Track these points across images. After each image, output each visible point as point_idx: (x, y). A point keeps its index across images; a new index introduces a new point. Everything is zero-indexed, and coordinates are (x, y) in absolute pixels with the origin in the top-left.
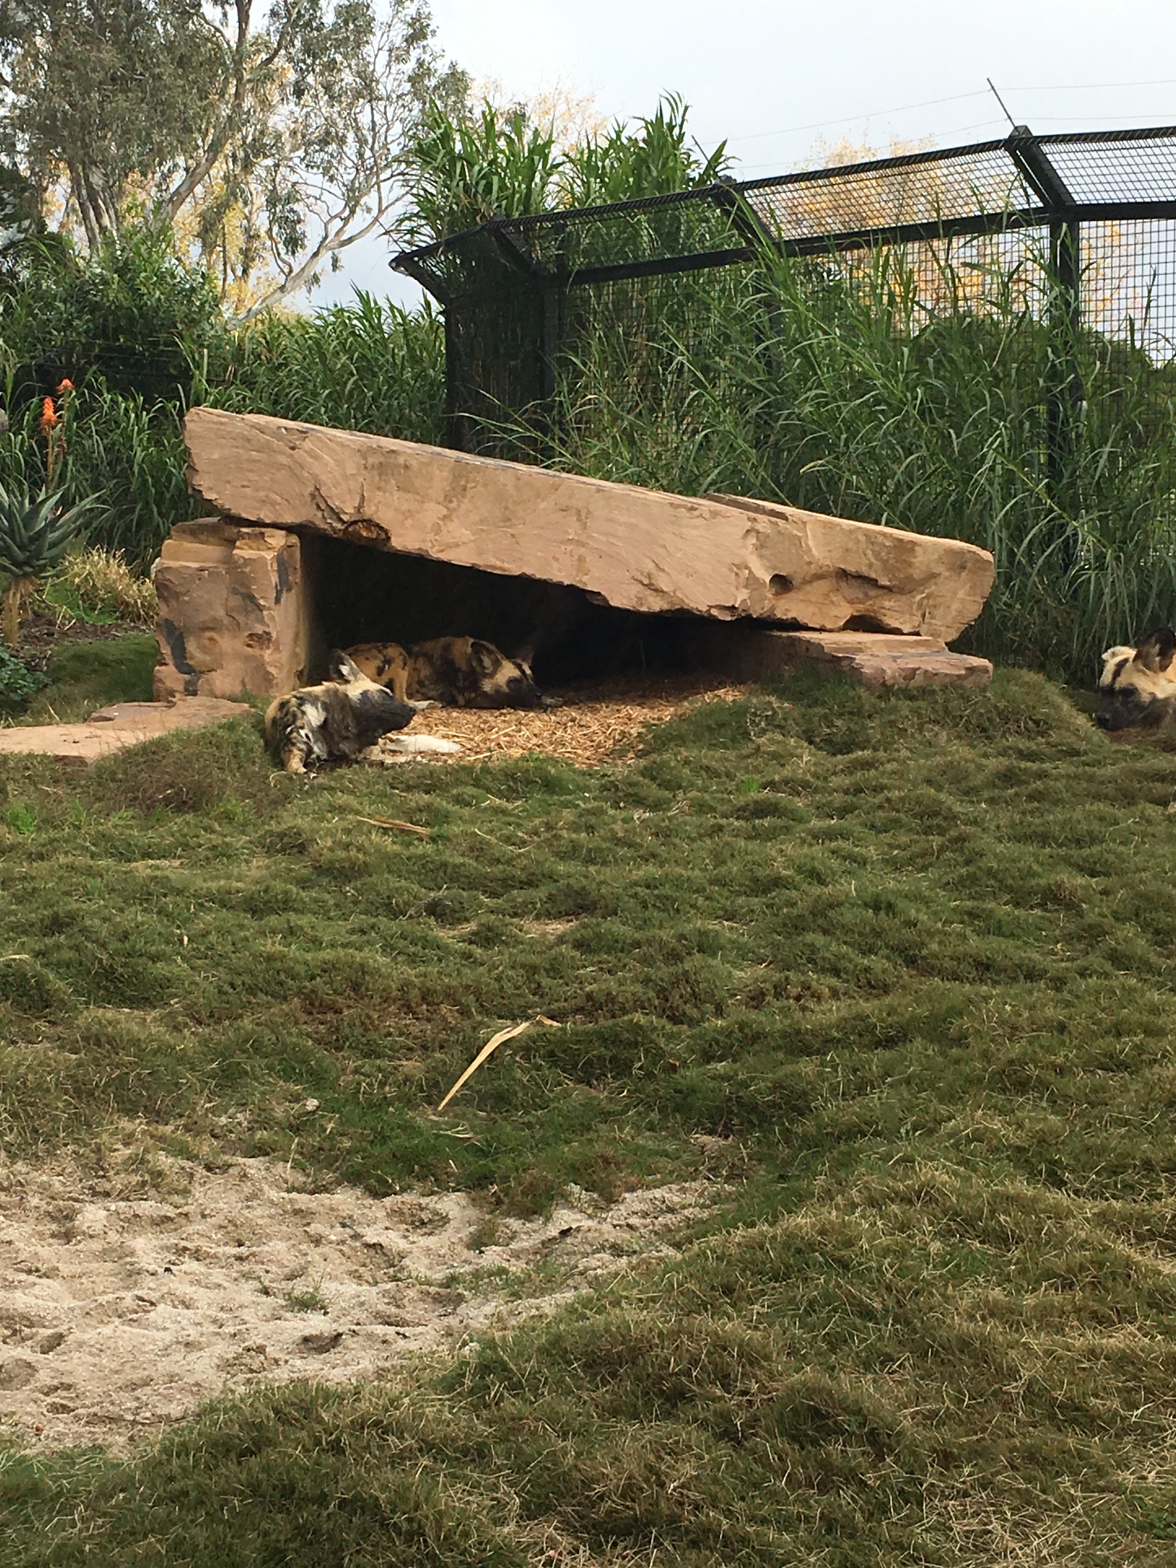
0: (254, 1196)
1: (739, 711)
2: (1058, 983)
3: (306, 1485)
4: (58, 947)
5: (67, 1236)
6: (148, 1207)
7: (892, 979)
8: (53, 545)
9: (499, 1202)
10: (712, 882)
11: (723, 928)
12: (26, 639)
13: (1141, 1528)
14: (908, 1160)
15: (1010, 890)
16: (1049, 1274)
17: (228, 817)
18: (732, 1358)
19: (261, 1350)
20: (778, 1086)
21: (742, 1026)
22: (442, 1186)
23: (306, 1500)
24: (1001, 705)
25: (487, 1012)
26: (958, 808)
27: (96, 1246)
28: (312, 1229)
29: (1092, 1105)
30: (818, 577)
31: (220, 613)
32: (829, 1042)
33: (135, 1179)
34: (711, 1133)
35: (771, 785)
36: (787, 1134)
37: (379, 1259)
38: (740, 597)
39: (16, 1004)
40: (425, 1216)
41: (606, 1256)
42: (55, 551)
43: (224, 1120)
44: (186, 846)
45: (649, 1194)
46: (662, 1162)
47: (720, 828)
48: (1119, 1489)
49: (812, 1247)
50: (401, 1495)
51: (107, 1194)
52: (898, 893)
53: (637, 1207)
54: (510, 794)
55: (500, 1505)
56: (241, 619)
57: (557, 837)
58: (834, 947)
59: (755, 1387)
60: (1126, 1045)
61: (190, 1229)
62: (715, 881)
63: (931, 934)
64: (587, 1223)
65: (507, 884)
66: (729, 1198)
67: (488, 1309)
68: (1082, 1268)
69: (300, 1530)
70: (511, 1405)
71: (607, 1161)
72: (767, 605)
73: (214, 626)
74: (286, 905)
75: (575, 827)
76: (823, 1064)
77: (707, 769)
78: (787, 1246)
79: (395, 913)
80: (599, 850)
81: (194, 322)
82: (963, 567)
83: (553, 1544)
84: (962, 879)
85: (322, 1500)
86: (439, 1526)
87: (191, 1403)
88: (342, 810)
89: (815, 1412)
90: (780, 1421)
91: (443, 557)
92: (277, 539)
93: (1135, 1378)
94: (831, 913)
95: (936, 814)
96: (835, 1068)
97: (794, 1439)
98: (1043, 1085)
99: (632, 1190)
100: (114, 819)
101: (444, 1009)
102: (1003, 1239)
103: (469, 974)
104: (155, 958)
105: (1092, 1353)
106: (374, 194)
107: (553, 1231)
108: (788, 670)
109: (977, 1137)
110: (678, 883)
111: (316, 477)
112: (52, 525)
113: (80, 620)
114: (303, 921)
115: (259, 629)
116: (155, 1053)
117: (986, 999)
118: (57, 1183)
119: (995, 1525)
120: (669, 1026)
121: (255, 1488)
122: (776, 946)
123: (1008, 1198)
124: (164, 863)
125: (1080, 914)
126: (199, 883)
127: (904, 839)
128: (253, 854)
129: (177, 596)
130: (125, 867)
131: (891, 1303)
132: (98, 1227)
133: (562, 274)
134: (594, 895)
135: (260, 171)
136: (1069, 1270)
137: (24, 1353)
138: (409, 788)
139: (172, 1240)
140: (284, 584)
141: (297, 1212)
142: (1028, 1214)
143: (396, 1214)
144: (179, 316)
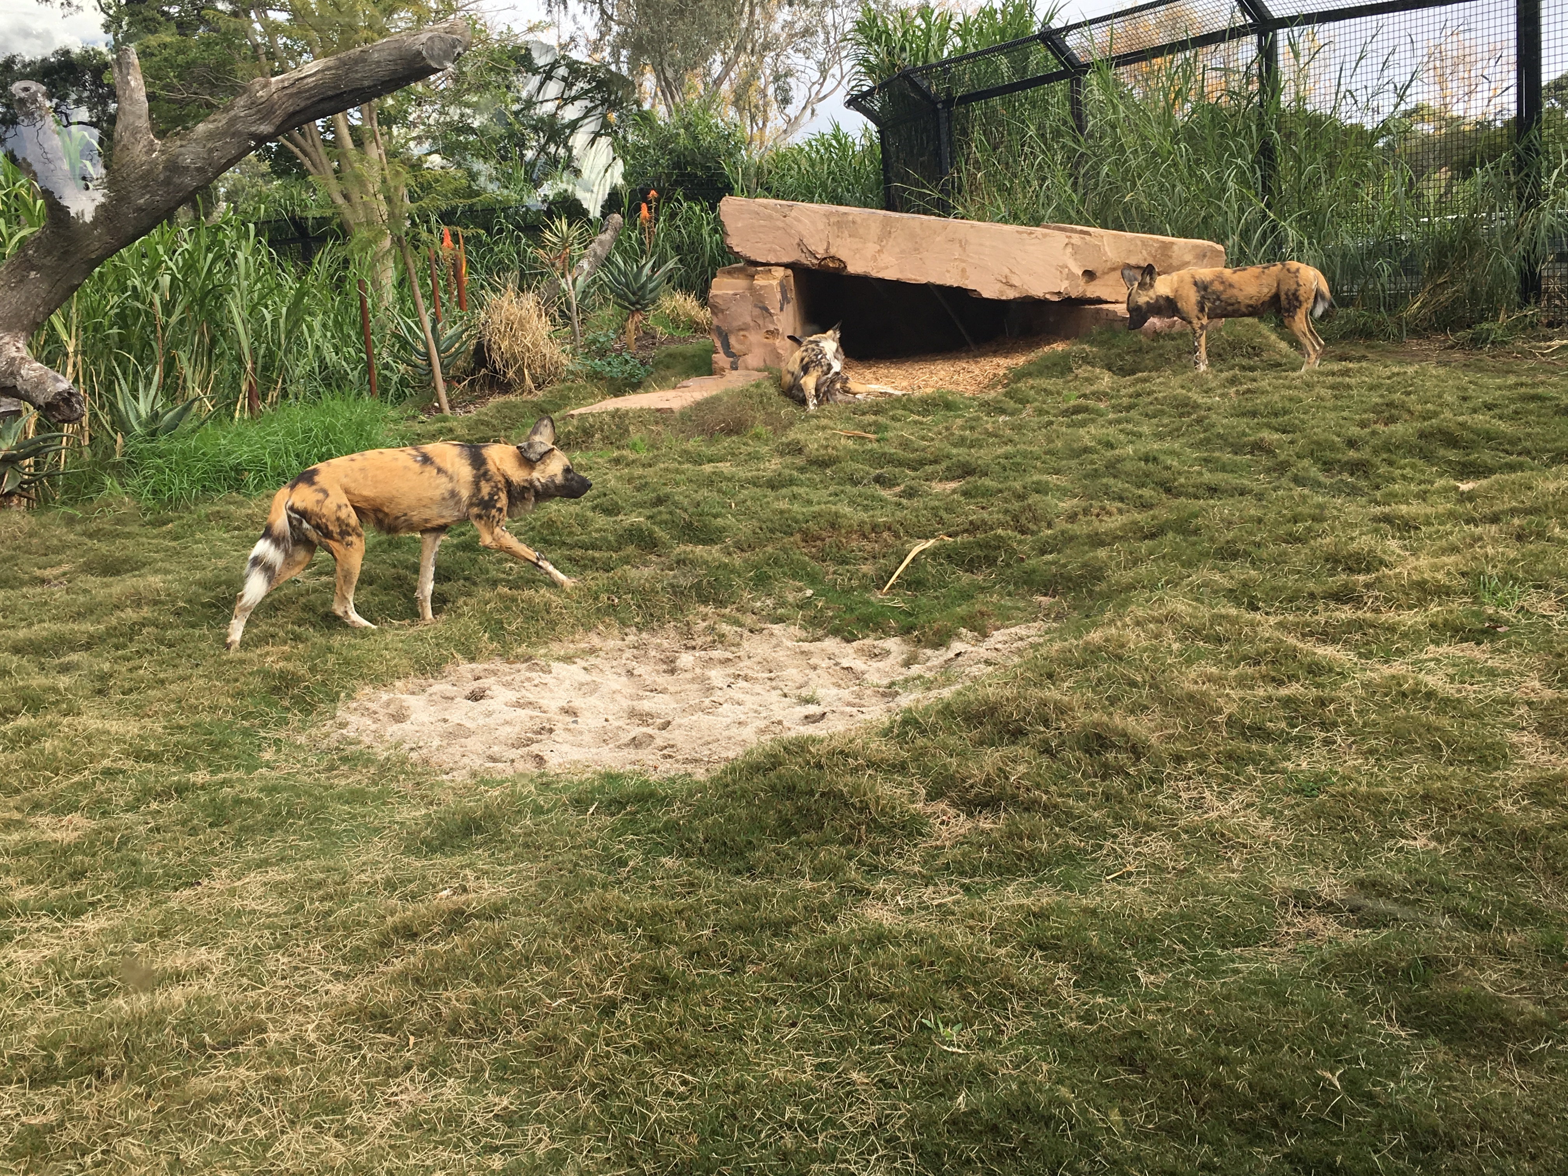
0: (777, 645)
1: (1066, 356)
2: (1260, 497)
3: (802, 785)
4: (660, 513)
5: (672, 671)
6: (717, 654)
7: (1155, 501)
8: (651, 291)
9: (919, 641)
10: (1046, 453)
11: (1053, 479)
12: (640, 348)
13: (1296, 792)
14: (1161, 599)
15: (1232, 445)
16: (1245, 658)
17: (758, 437)
18: (1050, 711)
19: (780, 723)
20: (1084, 565)
21: (1063, 533)
22: (887, 634)
23: (802, 793)
24: (1231, 339)
25: (911, 536)
26: (1200, 401)
27: (689, 676)
28: (811, 662)
29: (1278, 564)
30: (1113, 269)
31: (748, 319)
32: (1116, 538)
33: (709, 639)
34: (1045, 595)
35: (1085, 396)
36: (1090, 593)
37: (851, 676)
38: (1063, 286)
39: (638, 546)
40: (876, 651)
41: (982, 666)
42: (652, 295)
43: (759, 604)
44: (733, 455)
45: (1008, 631)
46: (1015, 613)
47: (1052, 423)
48: (1284, 771)
49: (1100, 649)
50: (855, 790)
51: (694, 648)
52: (1159, 451)
53: (1001, 638)
54: (925, 413)
55: (914, 794)
56: (761, 322)
57: (953, 434)
58: (1120, 485)
59: (1064, 725)
60: (1300, 527)
61: (741, 665)
62: (1047, 452)
63: (1179, 473)
64: (971, 649)
65: (922, 463)
66: (1056, 629)
67: (912, 697)
68: (1266, 652)
69: (799, 810)
70: (920, 742)
71: (982, 614)
72: (1081, 289)
73: (745, 328)
74: (792, 482)
75: (963, 428)
76: (1112, 551)
77: (1045, 390)
78: (1085, 649)
79: (856, 483)
80: (978, 440)
81: (731, 155)
82: (1204, 256)
83: (944, 813)
84: (1201, 441)
85: (812, 793)
86: (878, 803)
87: (740, 751)
88: (824, 428)
89: (1099, 736)
90: (1078, 742)
91: (880, 275)
92: (779, 272)
93: (1296, 711)
94: (1119, 466)
95: (1187, 405)
96: (1119, 552)
97: (1087, 751)
98: (1247, 554)
99: (998, 629)
100: (691, 442)
101: (885, 535)
102: (1218, 640)
103: (899, 515)
104: (716, 516)
105: (1270, 699)
106: (837, 66)
107: (951, 655)
108: (1095, 329)
109: (1205, 584)
110: (1024, 455)
111: (799, 233)
112: (650, 278)
113: (671, 335)
114: (802, 490)
115: (771, 328)
116: (718, 568)
117: (1213, 507)
118: (665, 644)
119: (1207, 794)
120: (1019, 536)
121: (773, 788)
122: (1086, 487)
123: (1222, 617)
124: (720, 465)
125: (1275, 456)
126: (741, 474)
127: (1166, 421)
128: (772, 456)
129: (722, 311)
130: (698, 468)
131: (1147, 678)
132: (689, 666)
133: (949, 101)
134: (974, 466)
135: (768, 60)
136: (1258, 654)
137: (649, 730)
138: (864, 414)
139: (731, 670)
140: (785, 299)
141: (802, 653)
142: (1233, 625)
143: (861, 651)
144: (722, 151)
